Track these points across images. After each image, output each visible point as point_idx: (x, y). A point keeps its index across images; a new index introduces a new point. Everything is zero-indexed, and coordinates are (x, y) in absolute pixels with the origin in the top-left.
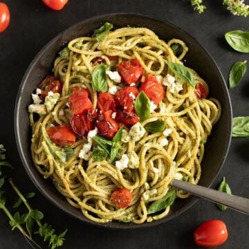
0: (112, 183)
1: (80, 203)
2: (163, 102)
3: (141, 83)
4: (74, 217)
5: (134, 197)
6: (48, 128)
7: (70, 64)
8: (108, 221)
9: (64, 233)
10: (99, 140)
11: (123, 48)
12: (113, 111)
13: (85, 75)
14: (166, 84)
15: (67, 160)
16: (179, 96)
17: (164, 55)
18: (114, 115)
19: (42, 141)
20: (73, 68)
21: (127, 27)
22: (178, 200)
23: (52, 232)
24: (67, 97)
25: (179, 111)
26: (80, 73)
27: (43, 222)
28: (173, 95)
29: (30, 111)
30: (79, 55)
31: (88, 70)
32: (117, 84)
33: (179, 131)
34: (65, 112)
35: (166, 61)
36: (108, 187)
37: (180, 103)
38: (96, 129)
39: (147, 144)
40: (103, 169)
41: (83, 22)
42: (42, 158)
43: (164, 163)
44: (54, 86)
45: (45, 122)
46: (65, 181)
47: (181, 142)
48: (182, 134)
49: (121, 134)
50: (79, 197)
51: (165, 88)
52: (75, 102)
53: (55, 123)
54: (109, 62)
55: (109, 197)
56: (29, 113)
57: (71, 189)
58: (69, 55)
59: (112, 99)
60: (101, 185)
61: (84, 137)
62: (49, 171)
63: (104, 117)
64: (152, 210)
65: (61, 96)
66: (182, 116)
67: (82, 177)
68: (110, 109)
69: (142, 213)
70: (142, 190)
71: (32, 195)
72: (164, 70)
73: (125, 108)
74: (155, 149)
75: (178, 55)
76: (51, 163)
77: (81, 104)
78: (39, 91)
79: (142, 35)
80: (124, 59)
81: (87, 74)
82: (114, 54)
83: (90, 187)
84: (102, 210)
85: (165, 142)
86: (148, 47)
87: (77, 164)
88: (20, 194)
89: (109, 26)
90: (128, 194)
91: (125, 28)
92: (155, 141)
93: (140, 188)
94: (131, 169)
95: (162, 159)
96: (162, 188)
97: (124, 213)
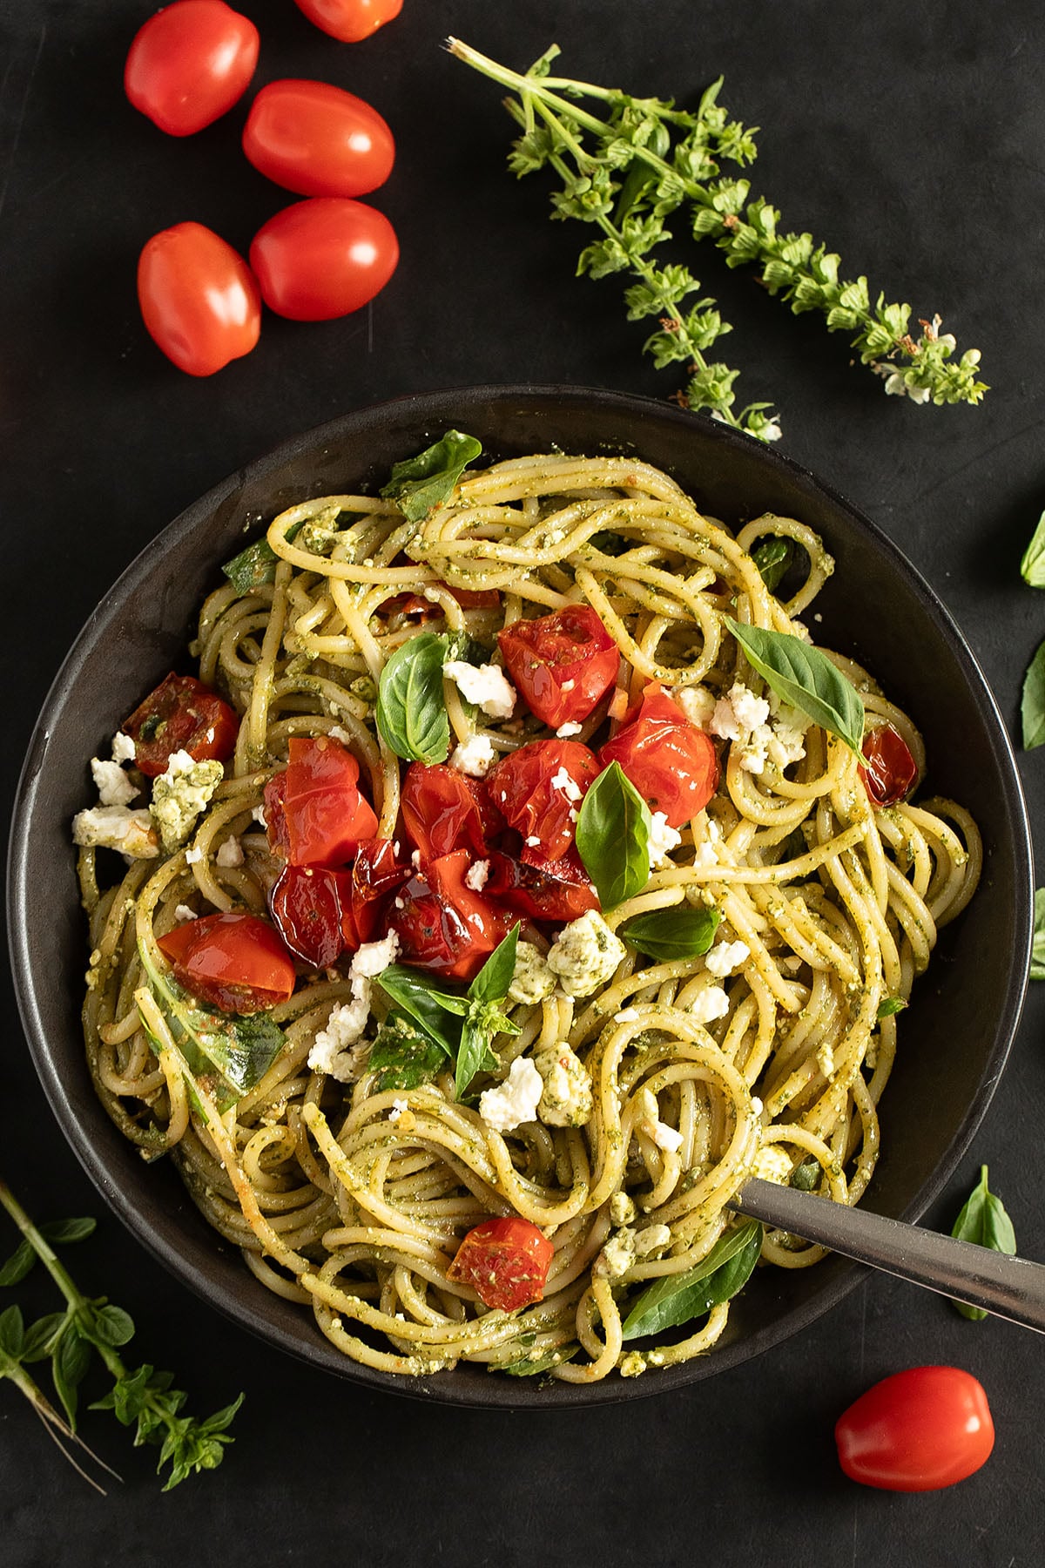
0: (462, 1191)
1: (308, 1280)
2: (711, 812)
3: (609, 720)
4: (280, 1345)
5: (564, 1259)
6: (166, 927)
7: (273, 623)
8: (435, 1366)
9: (230, 1413)
10: (405, 991)
11: (527, 554)
12: (476, 857)
13: (344, 679)
14: (725, 731)
15: (251, 1080)
16: (785, 787)
17: (723, 589)
18: (478, 875)
19: (135, 987)
20: (289, 646)
21: (547, 451)
22: (766, 1273)
23: (173, 1407)
24: (257, 782)
25: (784, 859)
26: (319, 666)
27: (130, 1356)
28: (755, 780)
29: (81, 839)
30: (316, 584)
31: (359, 654)
32: (493, 725)
33: (782, 951)
34: (245, 850)
35: (729, 622)
36: (441, 1207)
37: (788, 819)
38: (392, 939)
39: (631, 1013)
40: (422, 1127)
41: (340, 427)
42: (135, 1063)
43: (708, 1104)
44: (195, 727)
45: (150, 896)
46: (238, 1177)
47: (792, 1004)
48: (793, 964)
49: (508, 963)
50: (301, 1253)
51: (723, 751)
52: (297, 807)
53: (197, 900)
54: (458, 618)
55: (446, 1254)
56: (76, 851)
57: (267, 1214)
58: (271, 581)
59: (470, 799)
60: (411, 1199)
61: (333, 974)
62: (164, 1125)
63: (432, 884)
64: (643, 1321)
65: (229, 775)
66: (797, 882)
67: (320, 1157)
68: (457, 846)
69: (600, 1332)
70: (602, 1229)
71: (86, 1226)
72: (717, 665)
73: (533, 841)
74: (669, 1037)
75: (783, 590)
76: (177, 1091)
77: (322, 817)
78: (126, 746)
79: (621, 493)
80: (528, 605)
81: (358, 674)
82: (484, 582)
83: (356, 1208)
84: (409, 1317)
85: (713, 1002)
86: (647, 553)
87: (298, 1099)
88: (25, 1226)
89: (464, 448)
90: (534, 1247)
91: (541, 458)
92: (668, 996)
93: (593, 1217)
94: (551, 1129)
95: (700, 1085)
96: (692, 1223)
97: (513, 1329)
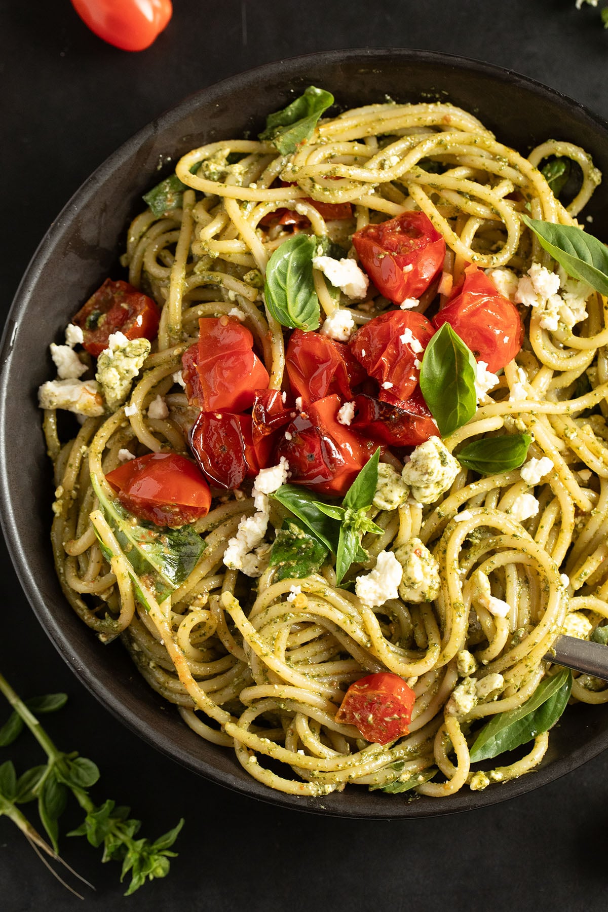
0: (344, 656)
1: (230, 728)
2: (519, 363)
3: (438, 297)
4: (211, 777)
5: (423, 704)
6: (111, 465)
7: (183, 238)
8: (329, 789)
9: (173, 835)
10: (295, 504)
11: (372, 174)
12: (344, 400)
13: (238, 271)
14: (527, 300)
15: (181, 576)
16: (574, 340)
17: (519, 197)
18: (347, 413)
19: (90, 510)
20: (196, 250)
21: (382, 101)
22: (576, 709)
23: (131, 831)
24: (176, 352)
25: (574, 397)
26: (220, 264)
27: (97, 794)
28: (551, 336)
29: (45, 404)
30: (215, 204)
31: (249, 253)
32: (353, 304)
33: (578, 466)
34: (169, 406)
35: (526, 219)
36: (329, 668)
37: (577, 365)
38: (284, 464)
39: (466, 514)
40: (313, 606)
41: (228, 86)
42: (92, 569)
43: (526, 581)
44: (127, 316)
45: (99, 443)
46: (174, 651)
47: (586, 506)
48: (585, 475)
49: (372, 480)
50: (224, 707)
51: (526, 315)
52: (208, 368)
53: (135, 445)
54: (321, 226)
55: (334, 703)
56: (41, 414)
57: (198, 679)
58: (180, 207)
59: (338, 356)
60: (305, 662)
61: (240, 494)
62: (116, 615)
63: (313, 419)
64: (485, 749)
65: (155, 350)
66: (585, 414)
67: (236, 634)
68: (330, 392)
69: (453, 758)
70: (451, 679)
71: (60, 699)
72: (517, 254)
73: (387, 385)
74: (494, 531)
75: (565, 198)
76: (125, 587)
77: (227, 374)
78: (76, 334)
79: (437, 129)
80: (373, 213)
81: (249, 269)
82: (340, 196)
83: (266, 671)
84: (308, 753)
85: (527, 506)
86: (461, 172)
87: (217, 590)
88: (14, 700)
89: (321, 100)
90: (401, 694)
91: (378, 106)
92: (492, 502)
93: (444, 670)
94: (409, 605)
95: (520, 567)
96: (520, 670)
97: (386, 758)
